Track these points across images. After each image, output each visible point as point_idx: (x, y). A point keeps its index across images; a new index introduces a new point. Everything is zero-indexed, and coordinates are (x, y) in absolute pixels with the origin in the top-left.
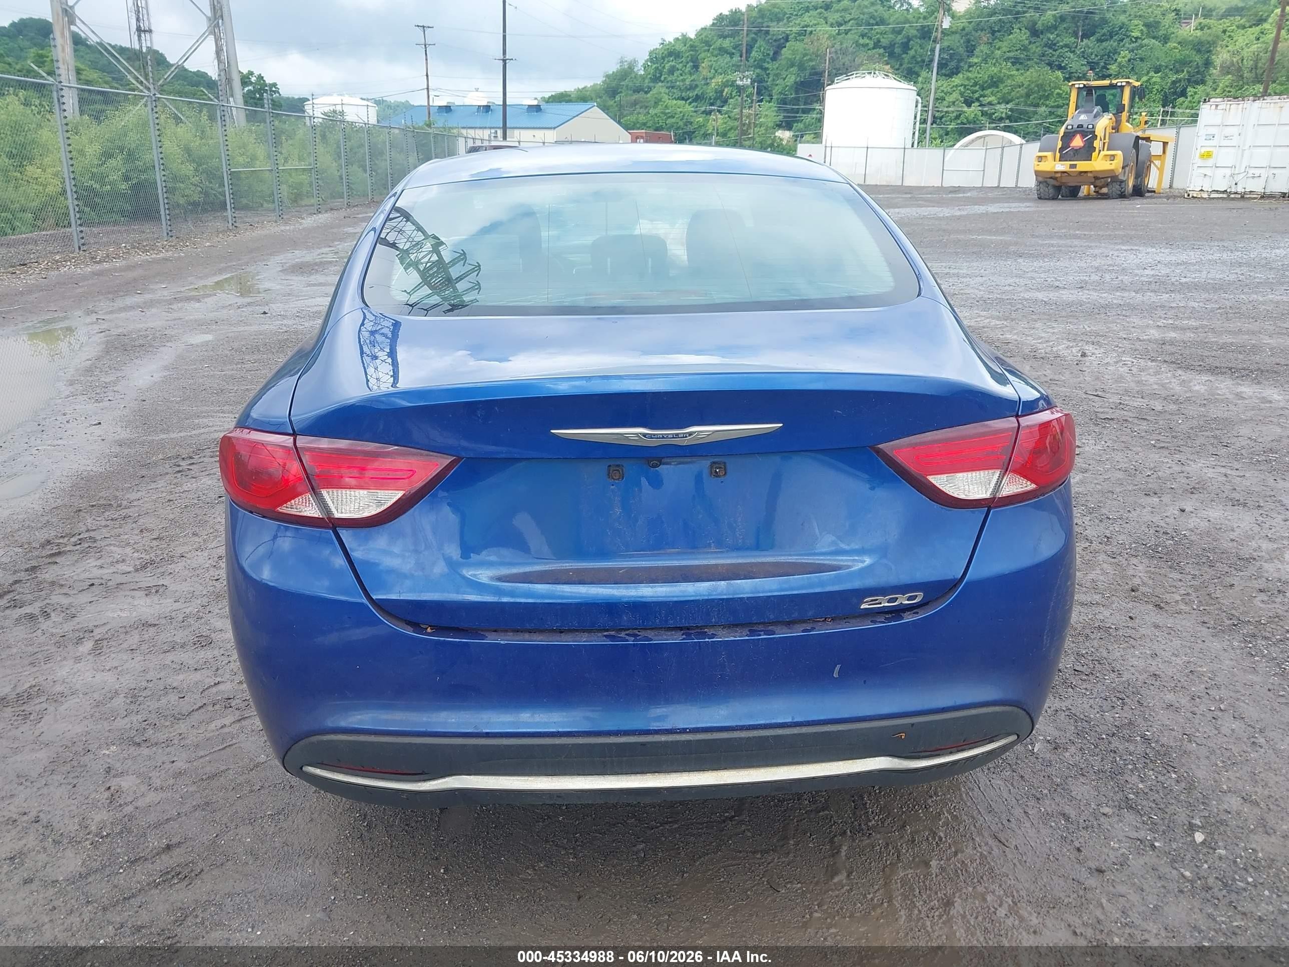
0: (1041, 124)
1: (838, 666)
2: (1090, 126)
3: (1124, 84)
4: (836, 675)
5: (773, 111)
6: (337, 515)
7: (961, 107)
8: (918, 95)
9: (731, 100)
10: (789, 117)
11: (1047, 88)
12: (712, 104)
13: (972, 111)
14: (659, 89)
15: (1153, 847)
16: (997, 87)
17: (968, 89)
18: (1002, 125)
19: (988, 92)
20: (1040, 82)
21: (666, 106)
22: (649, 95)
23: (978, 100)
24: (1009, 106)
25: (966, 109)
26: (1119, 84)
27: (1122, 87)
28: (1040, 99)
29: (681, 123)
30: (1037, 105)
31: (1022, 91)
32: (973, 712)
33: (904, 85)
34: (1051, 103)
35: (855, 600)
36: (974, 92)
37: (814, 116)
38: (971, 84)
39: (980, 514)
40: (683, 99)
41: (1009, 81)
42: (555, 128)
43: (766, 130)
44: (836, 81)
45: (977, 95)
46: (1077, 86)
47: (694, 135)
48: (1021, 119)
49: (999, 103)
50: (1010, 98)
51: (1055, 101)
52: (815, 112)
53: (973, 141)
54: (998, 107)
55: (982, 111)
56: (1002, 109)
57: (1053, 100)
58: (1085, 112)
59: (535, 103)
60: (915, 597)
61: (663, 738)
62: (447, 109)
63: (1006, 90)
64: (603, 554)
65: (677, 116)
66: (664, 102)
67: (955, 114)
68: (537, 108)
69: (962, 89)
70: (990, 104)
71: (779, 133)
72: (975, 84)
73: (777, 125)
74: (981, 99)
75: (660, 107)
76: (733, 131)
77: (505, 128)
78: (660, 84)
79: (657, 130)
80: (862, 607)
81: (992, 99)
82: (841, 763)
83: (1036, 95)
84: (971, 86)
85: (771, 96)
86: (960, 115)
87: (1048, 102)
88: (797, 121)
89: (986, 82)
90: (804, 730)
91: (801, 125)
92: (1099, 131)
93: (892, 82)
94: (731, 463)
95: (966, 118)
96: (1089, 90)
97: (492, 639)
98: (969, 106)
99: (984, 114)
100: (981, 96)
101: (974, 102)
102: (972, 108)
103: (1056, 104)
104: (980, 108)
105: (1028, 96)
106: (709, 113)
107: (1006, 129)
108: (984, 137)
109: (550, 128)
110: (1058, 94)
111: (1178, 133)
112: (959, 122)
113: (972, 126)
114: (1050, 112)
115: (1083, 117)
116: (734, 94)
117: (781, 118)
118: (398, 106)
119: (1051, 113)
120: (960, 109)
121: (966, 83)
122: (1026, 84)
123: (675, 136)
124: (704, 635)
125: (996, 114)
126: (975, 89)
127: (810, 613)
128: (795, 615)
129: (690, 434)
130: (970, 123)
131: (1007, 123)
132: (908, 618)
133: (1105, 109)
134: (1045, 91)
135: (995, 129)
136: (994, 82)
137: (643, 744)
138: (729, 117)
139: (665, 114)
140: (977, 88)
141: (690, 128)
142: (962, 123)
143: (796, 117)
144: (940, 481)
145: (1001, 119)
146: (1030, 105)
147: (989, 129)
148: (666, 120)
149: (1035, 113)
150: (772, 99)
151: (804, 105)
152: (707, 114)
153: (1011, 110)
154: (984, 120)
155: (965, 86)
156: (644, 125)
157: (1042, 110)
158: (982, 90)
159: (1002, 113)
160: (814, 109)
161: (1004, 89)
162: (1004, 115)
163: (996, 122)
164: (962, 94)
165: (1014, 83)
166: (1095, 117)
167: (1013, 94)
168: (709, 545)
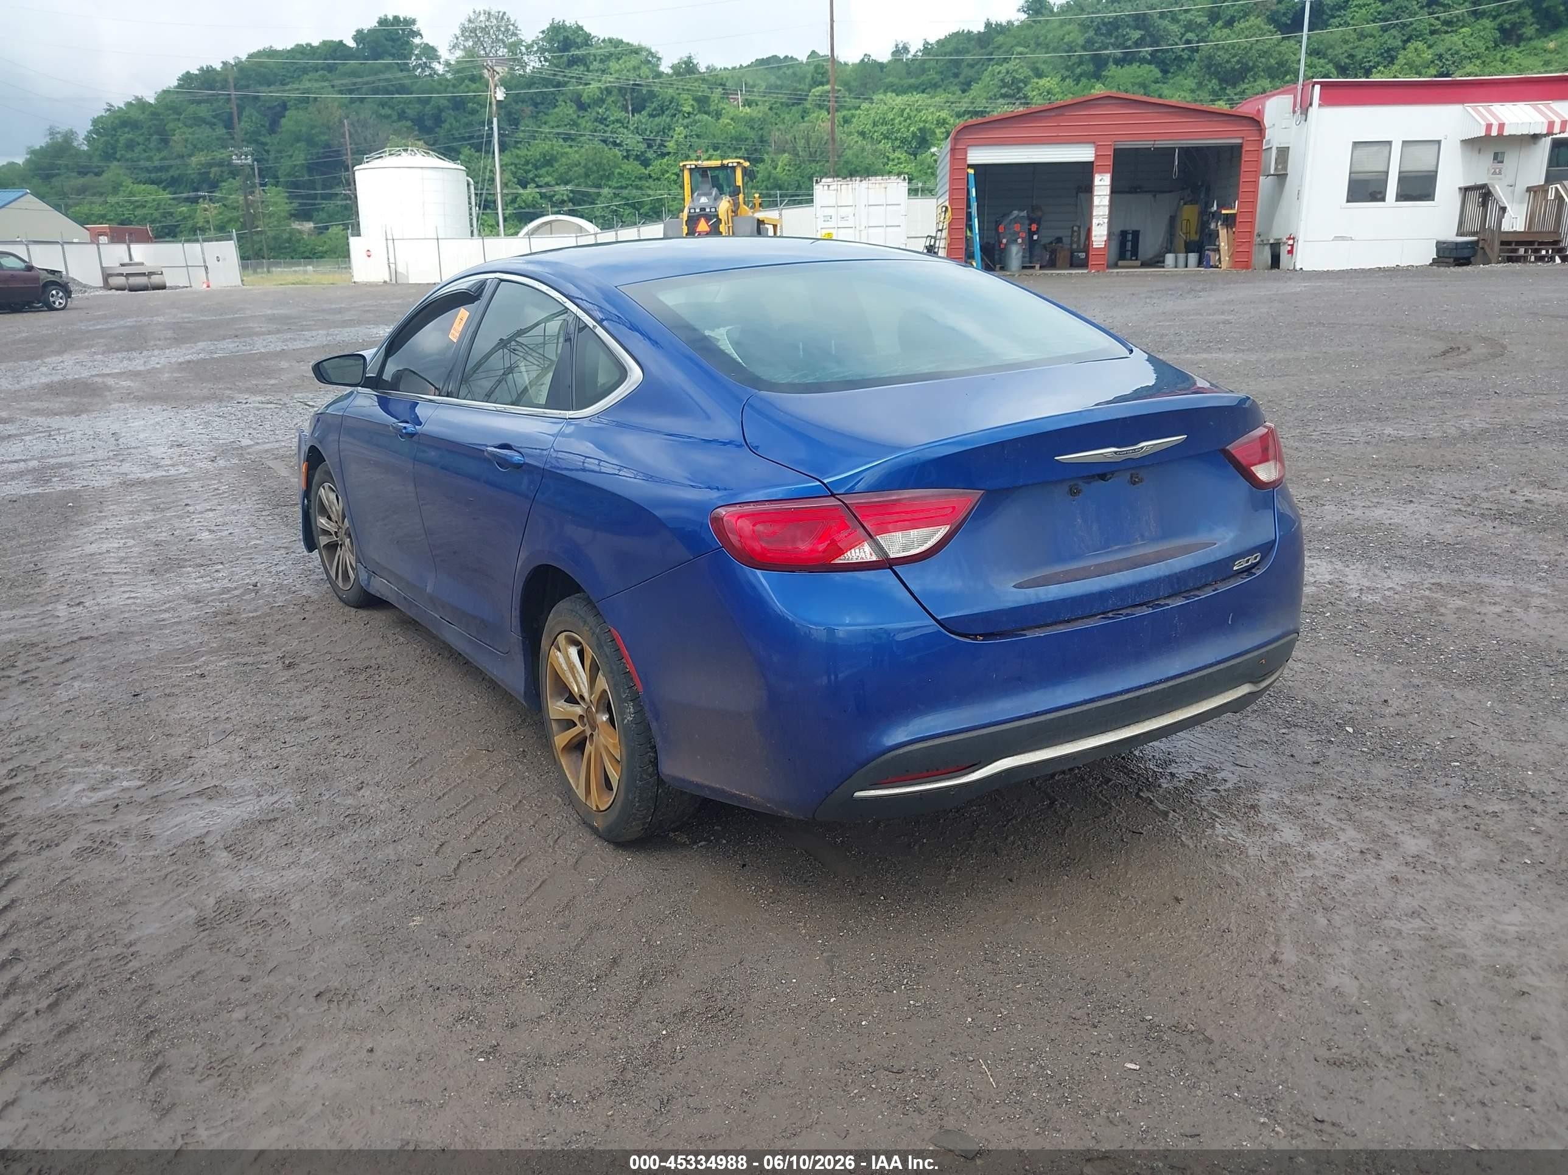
0: (607, 207)
1: (1231, 616)
2: (713, 210)
3: (735, 164)
4: (1230, 622)
5: (283, 198)
6: (892, 556)
7: (516, 189)
8: (468, 175)
9: (224, 184)
10: (305, 204)
11: (607, 168)
12: (196, 190)
13: (529, 193)
14: (114, 171)
15: (1330, 742)
16: (552, 166)
17: (520, 168)
18: (565, 209)
19: (543, 171)
20: (598, 160)
21: (130, 192)
22: (101, 178)
23: (533, 180)
24: (569, 187)
25: (521, 191)
26: (730, 165)
27: (734, 168)
28: (601, 179)
29: (157, 215)
30: (599, 186)
31: (580, 170)
33: (447, 164)
34: (614, 184)
36: (527, 172)
37: (339, 203)
38: (522, 163)
40: (153, 183)
41: (564, 160)
43: (279, 221)
44: (366, 160)
45: (531, 175)
46: (688, 167)
47: (178, 230)
48: (584, 201)
49: (557, 184)
50: (568, 178)
51: (617, 182)
52: (339, 198)
53: (539, 227)
54: (557, 188)
55: (540, 193)
56: (563, 190)
57: (615, 180)
58: (705, 195)
60: (1257, 557)
63: (562, 170)
64: (1075, 557)
65: (149, 205)
66: (128, 187)
67: (510, 197)
69: (513, 167)
70: (547, 185)
71: (296, 225)
72: (527, 163)
73: (292, 215)
74: (537, 179)
75: (121, 193)
76: (233, 223)
78: (116, 163)
79: (122, 223)
80: (1235, 568)
81: (548, 179)
83: (596, 175)
84: (523, 165)
85: (276, 177)
86: (516, 198)
87: (610, 183)
88: (317, 210)
89: (539, 160)
91: (323, 215)
92: (722, 215)
93: (434, 161)
95: (524, 201)
96: (703, 171)
98: (525, 187)
99: (543, 196)
100: (536, 176)
101: (529, 183)
102: (528, 191)
103: (619, 184)
104: (537, 190)
105: (587, 176)
106: (195, 201)
107: (572, 213)
108: (550, 223)
110: (619, 174)
111: (780, 215)
112: (516, 206)
113: (531, 210)
114: (614, 194)
115: (704, 200)
116: (225, 175)
117: (295, 205)
119: (616, 195)
120: (515, 191)
121: (517, 161)
122: (583, 163)
123: (152, 231)
124: (1160, 605)
125: (557, 197)
126: (527, 168)
127: (1211, 579)
128: (1203, 582)
129: (1142, 448)
130: (528, 207)
131: (570, 206)
133: (721, 192)
134: (604, 170)
135: (558, 213)
136: (548, 161)
138: (225, 205)
139: (132, 203)
140: (530, 167)
141: (170, 222)
142: (520, 207)
143: (315, 204)
145: (563, 202)
146: (591, 187)
147: (552, 214)
148: (134, 209)
149: (599, 195)
150: (278, 182)
151: (323, 189)
152: (192, 203)
153: (572, 191)
154: (544, 204)
155: (516, 165)
156: (102, 219)
157: (605, 191)
158: (536, 169)
159: (563, 195)
160: (337, 194)
161: (560, 166)
162: (565, 198)
163: (558, 206)
164: (514, 174)
165: (569, 162)
166: (716, 199)
167: (571, 173)
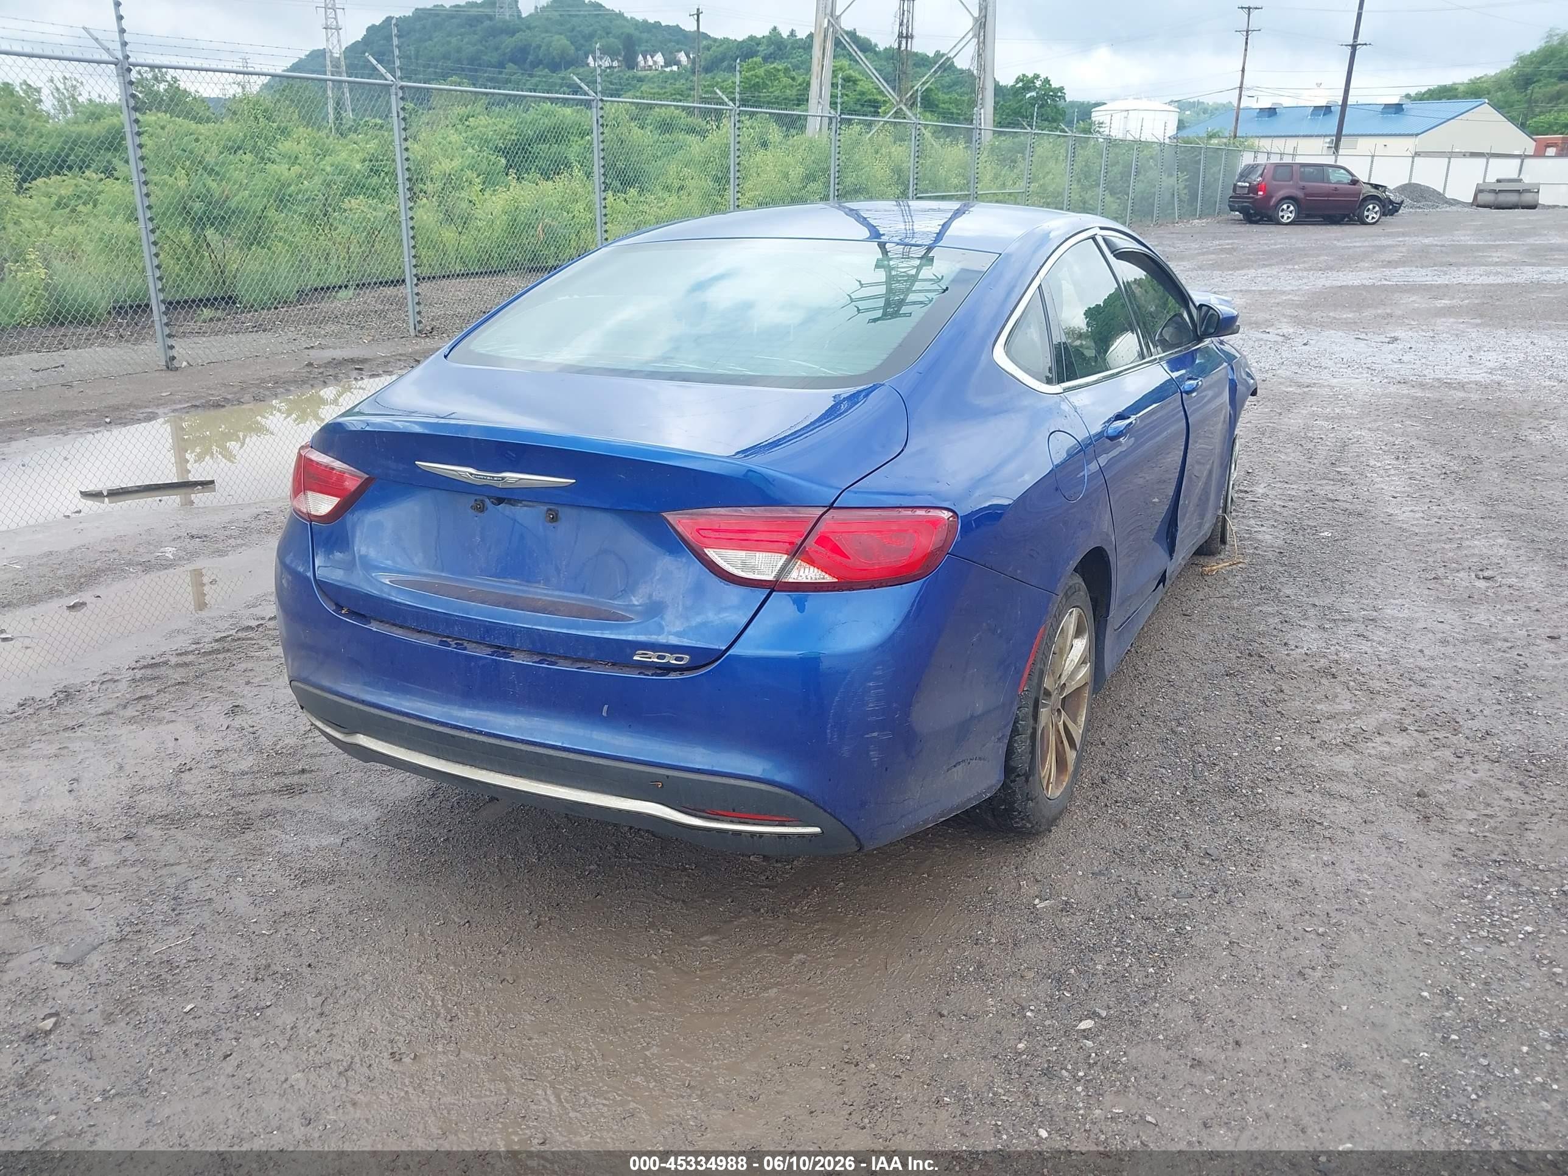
1: (606, 707)
4: (604, 714)
32: (732, 781)
35: (628, 651)
39: (762, 594)
42: (1417, 135)
59: (1395, 100)
60: (681, 659)
61: (466, 735)
62: (1272, 112)
68: (1398, 108)
77: (1339, 135)
80: (636, 658)
82: (614, 798)
90: (571, 756)
94: (565, 512)
97: (374, 627)
109: (1412, 135)
118: (1217, 109)
124: (506, 655)
127: (592, 655)
128: (580, 654)
129: (503, 478)
132: (673, 676)
137: (453, 736)
144: (712, 553)
168: (539, 582)
